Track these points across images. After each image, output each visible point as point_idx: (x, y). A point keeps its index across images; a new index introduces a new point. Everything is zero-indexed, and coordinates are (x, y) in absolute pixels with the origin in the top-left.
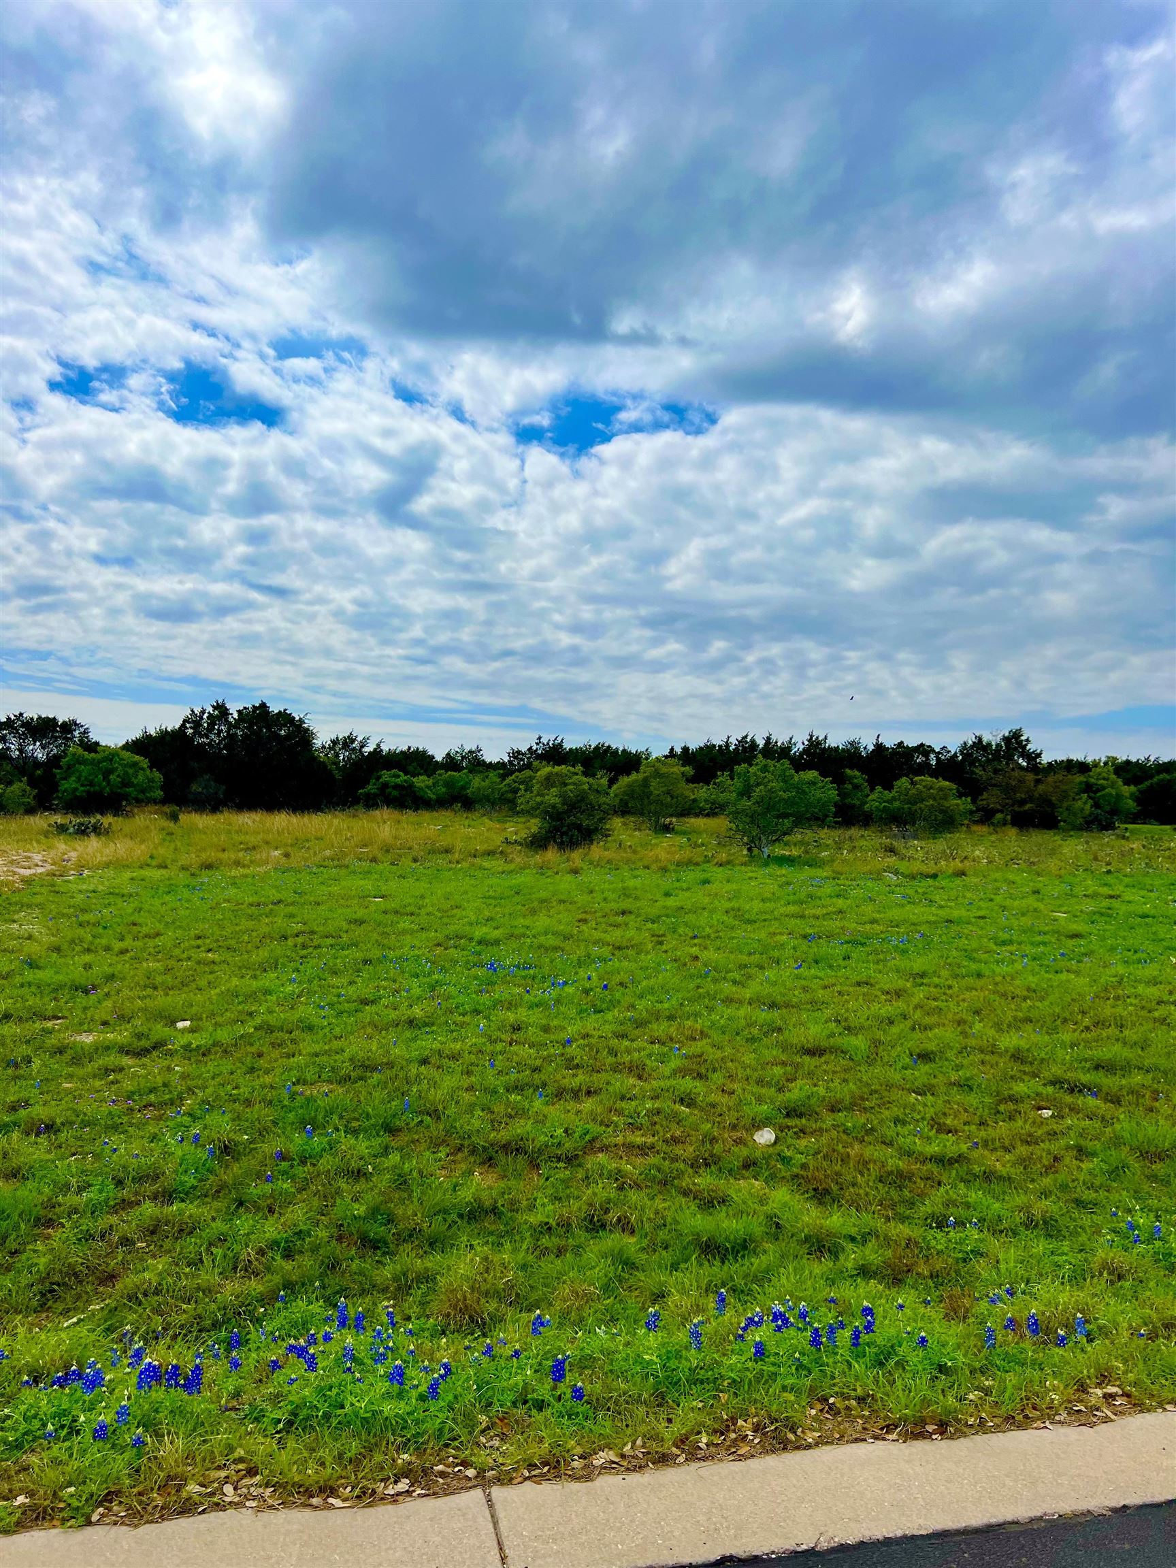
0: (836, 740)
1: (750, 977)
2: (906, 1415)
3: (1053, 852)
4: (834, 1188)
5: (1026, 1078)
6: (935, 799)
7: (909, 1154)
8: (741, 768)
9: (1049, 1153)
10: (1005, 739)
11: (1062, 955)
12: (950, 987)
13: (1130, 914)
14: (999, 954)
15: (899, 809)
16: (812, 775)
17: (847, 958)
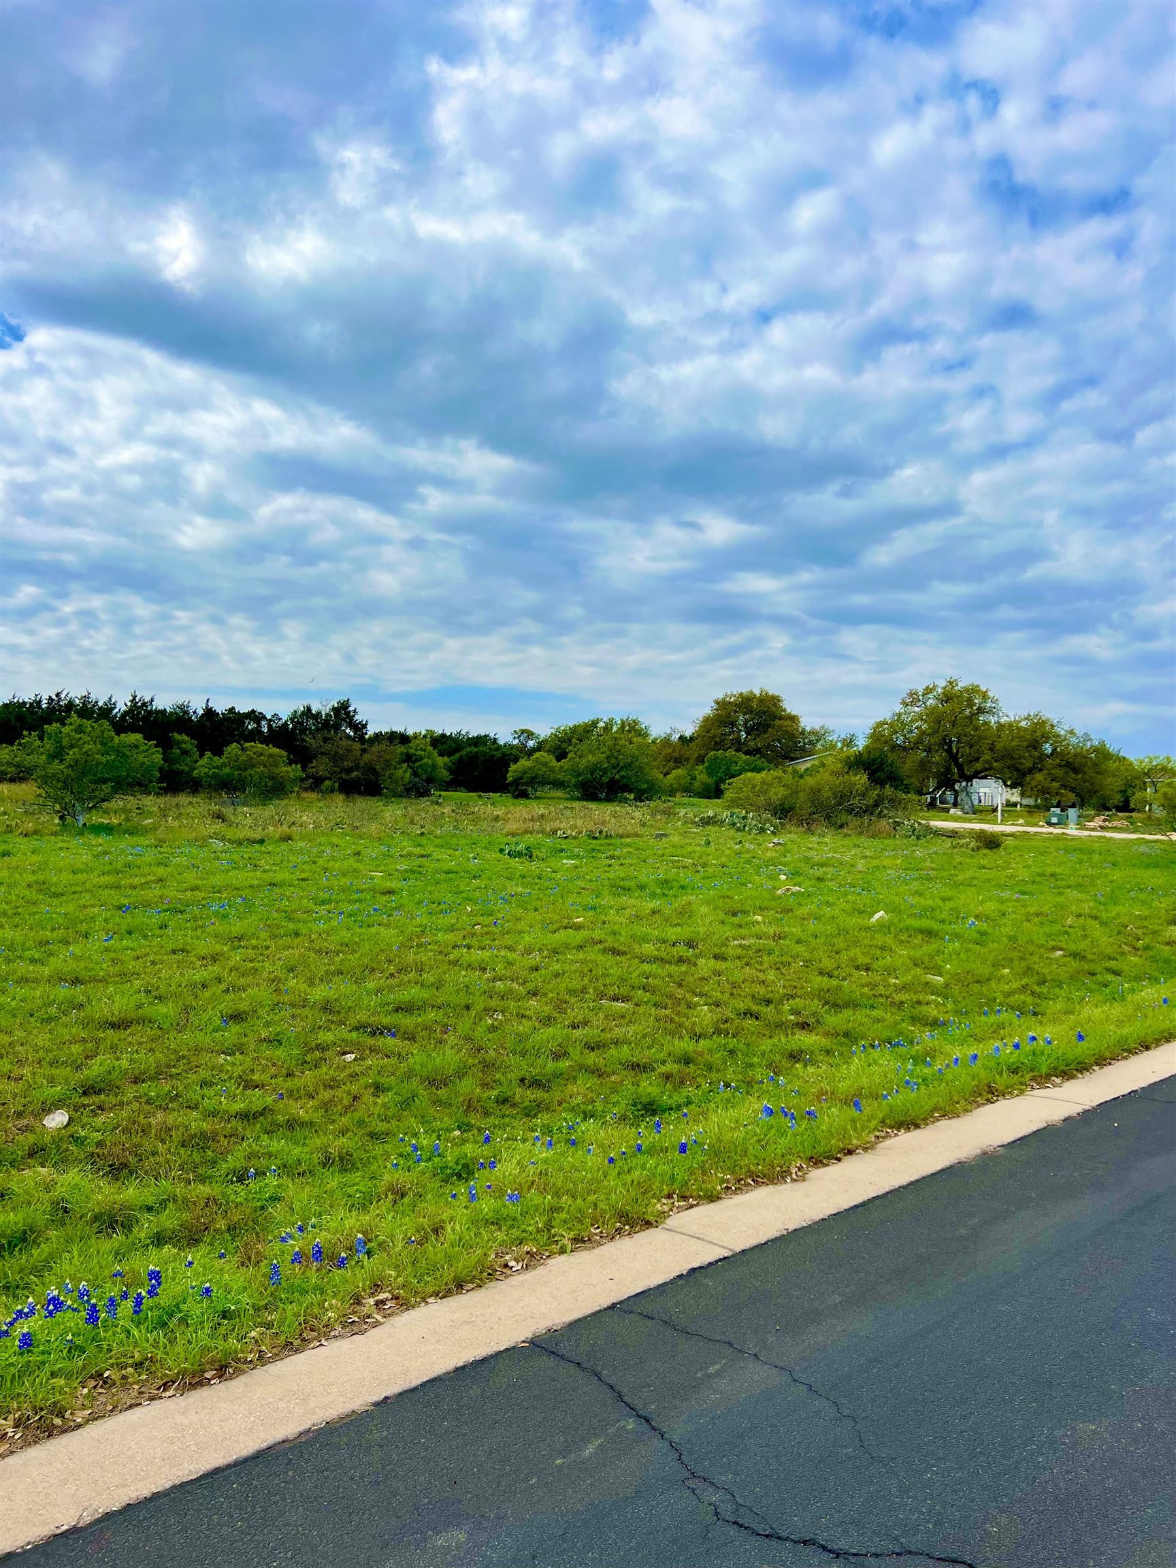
0: (164, 702)
1: (51, 954)
2: (185, 1368)
3: (374, 817)
4: (132, 1160)
5: (333, 1027)
6: (265, 766)
7: (214, 1114)
8: (51, 728)
9: (349, 1093)
10: (334, 709)
11: (375, 910)
12: (267, 948)
13: (437, 871)
14: (317, 913)
15: (228, 775)
16: (135, 737)
17: (163, 926)
